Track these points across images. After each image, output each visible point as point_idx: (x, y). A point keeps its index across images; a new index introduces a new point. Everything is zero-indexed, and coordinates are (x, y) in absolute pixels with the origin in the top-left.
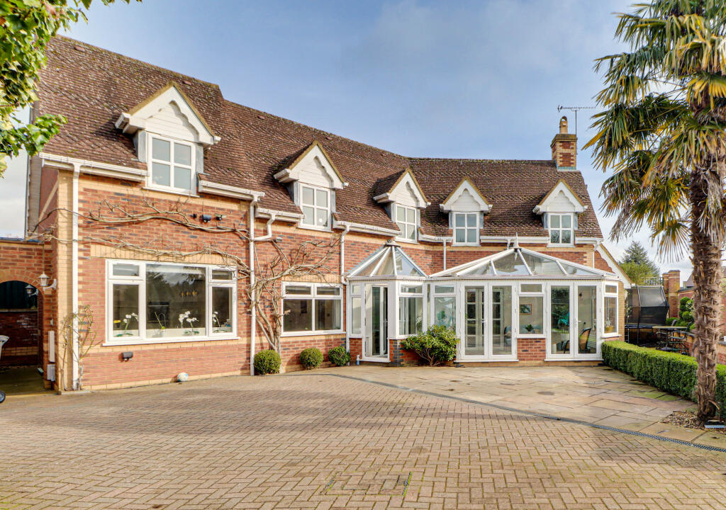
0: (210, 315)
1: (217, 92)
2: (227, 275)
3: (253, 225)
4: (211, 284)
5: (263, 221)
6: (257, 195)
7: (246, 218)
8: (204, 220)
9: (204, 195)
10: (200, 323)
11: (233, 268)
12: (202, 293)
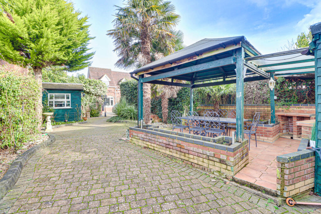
0: (110, 104)
1: (110, 70)
2: (112, 98)
3: (116, 91)
4: (110, 100)
5: (117, 90)
6: (116, 87)
7: (115, 90)
8: (109, 91)
9: (109, 88)
10: (109, 105)
11: (113, 97)
12: (109, 101)
